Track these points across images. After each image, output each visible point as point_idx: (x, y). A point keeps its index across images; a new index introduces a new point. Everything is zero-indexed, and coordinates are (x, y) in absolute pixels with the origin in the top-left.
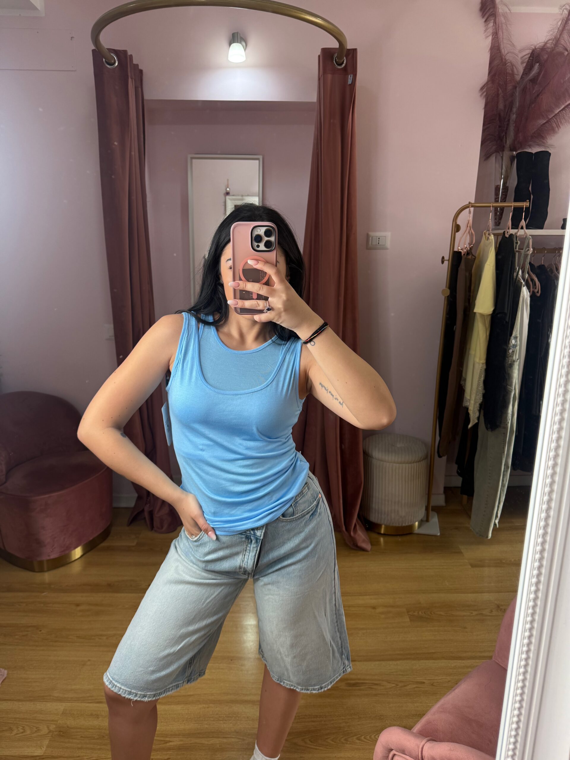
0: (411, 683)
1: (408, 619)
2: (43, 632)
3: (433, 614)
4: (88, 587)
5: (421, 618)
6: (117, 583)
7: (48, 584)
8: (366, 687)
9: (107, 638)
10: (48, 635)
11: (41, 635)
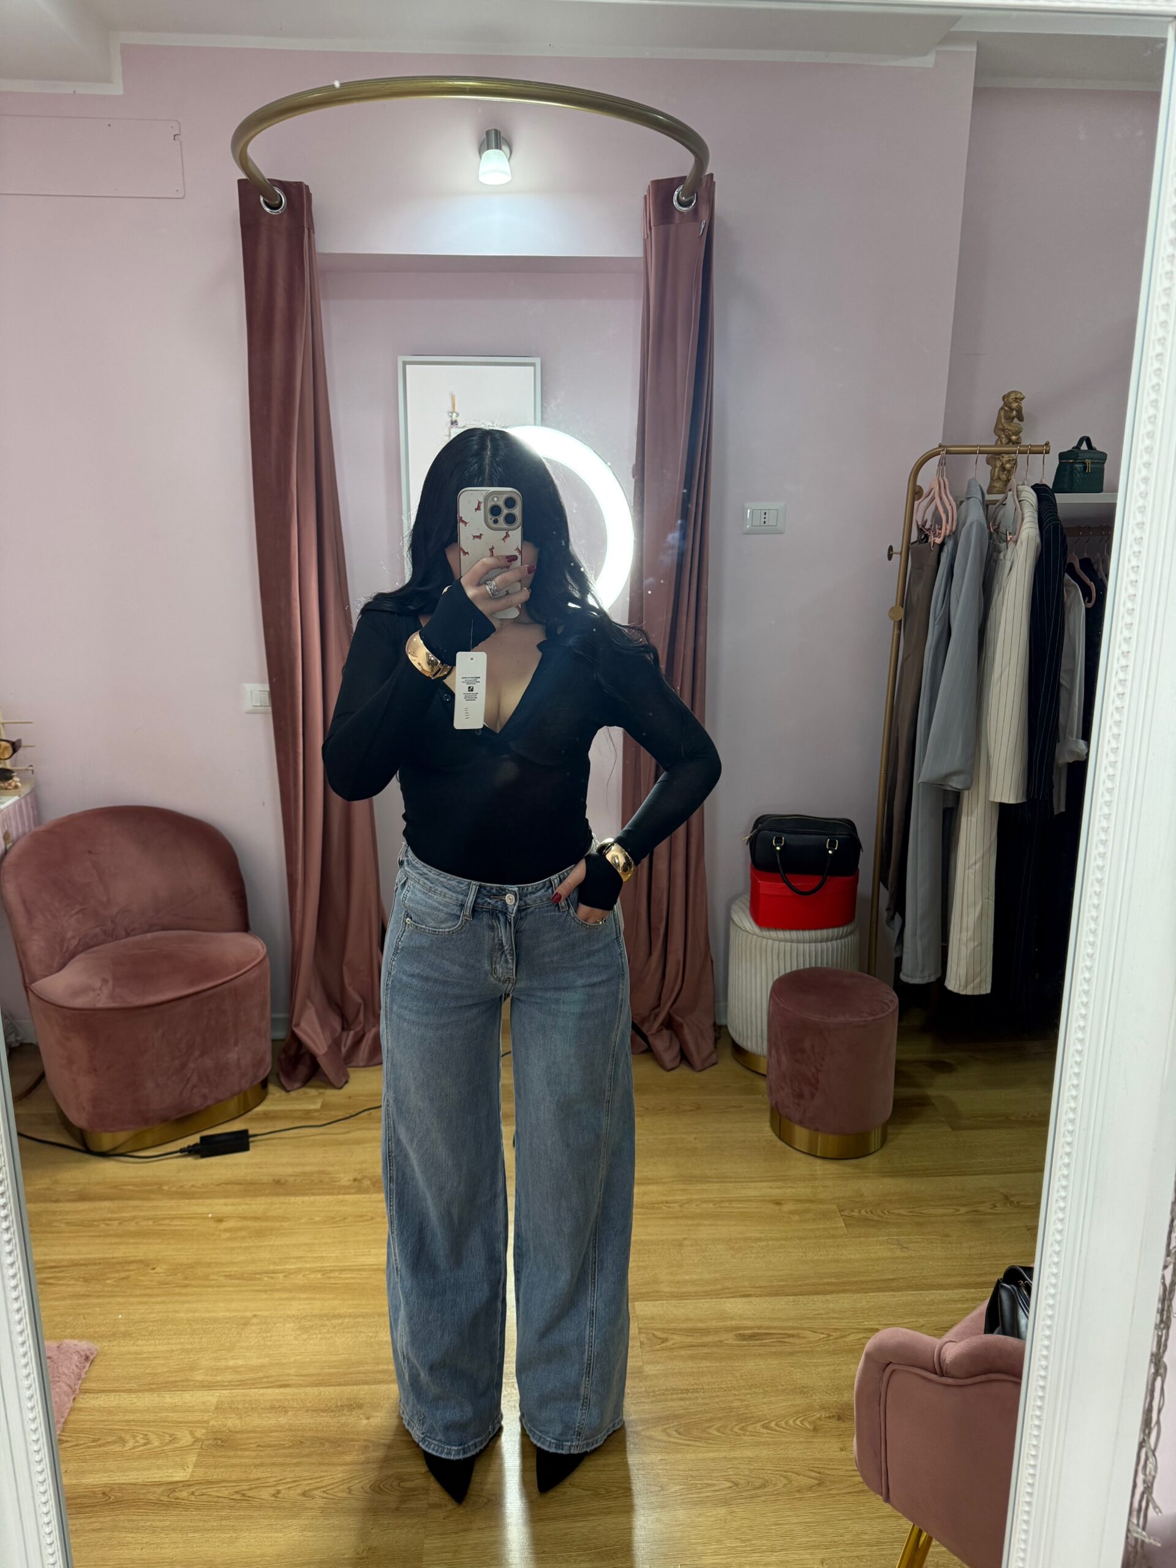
0: (854, 1331)
1: (842, 1222)
2: (158, 1270)
3: (886, 1213)
4: (237, 1188)
5: (865, 1221)
6: (292, 1179)
7: (157, 1184)
8: (772, 1340)
9: (285, 1276)
10: (170, 1275)
11: (156, 1275)
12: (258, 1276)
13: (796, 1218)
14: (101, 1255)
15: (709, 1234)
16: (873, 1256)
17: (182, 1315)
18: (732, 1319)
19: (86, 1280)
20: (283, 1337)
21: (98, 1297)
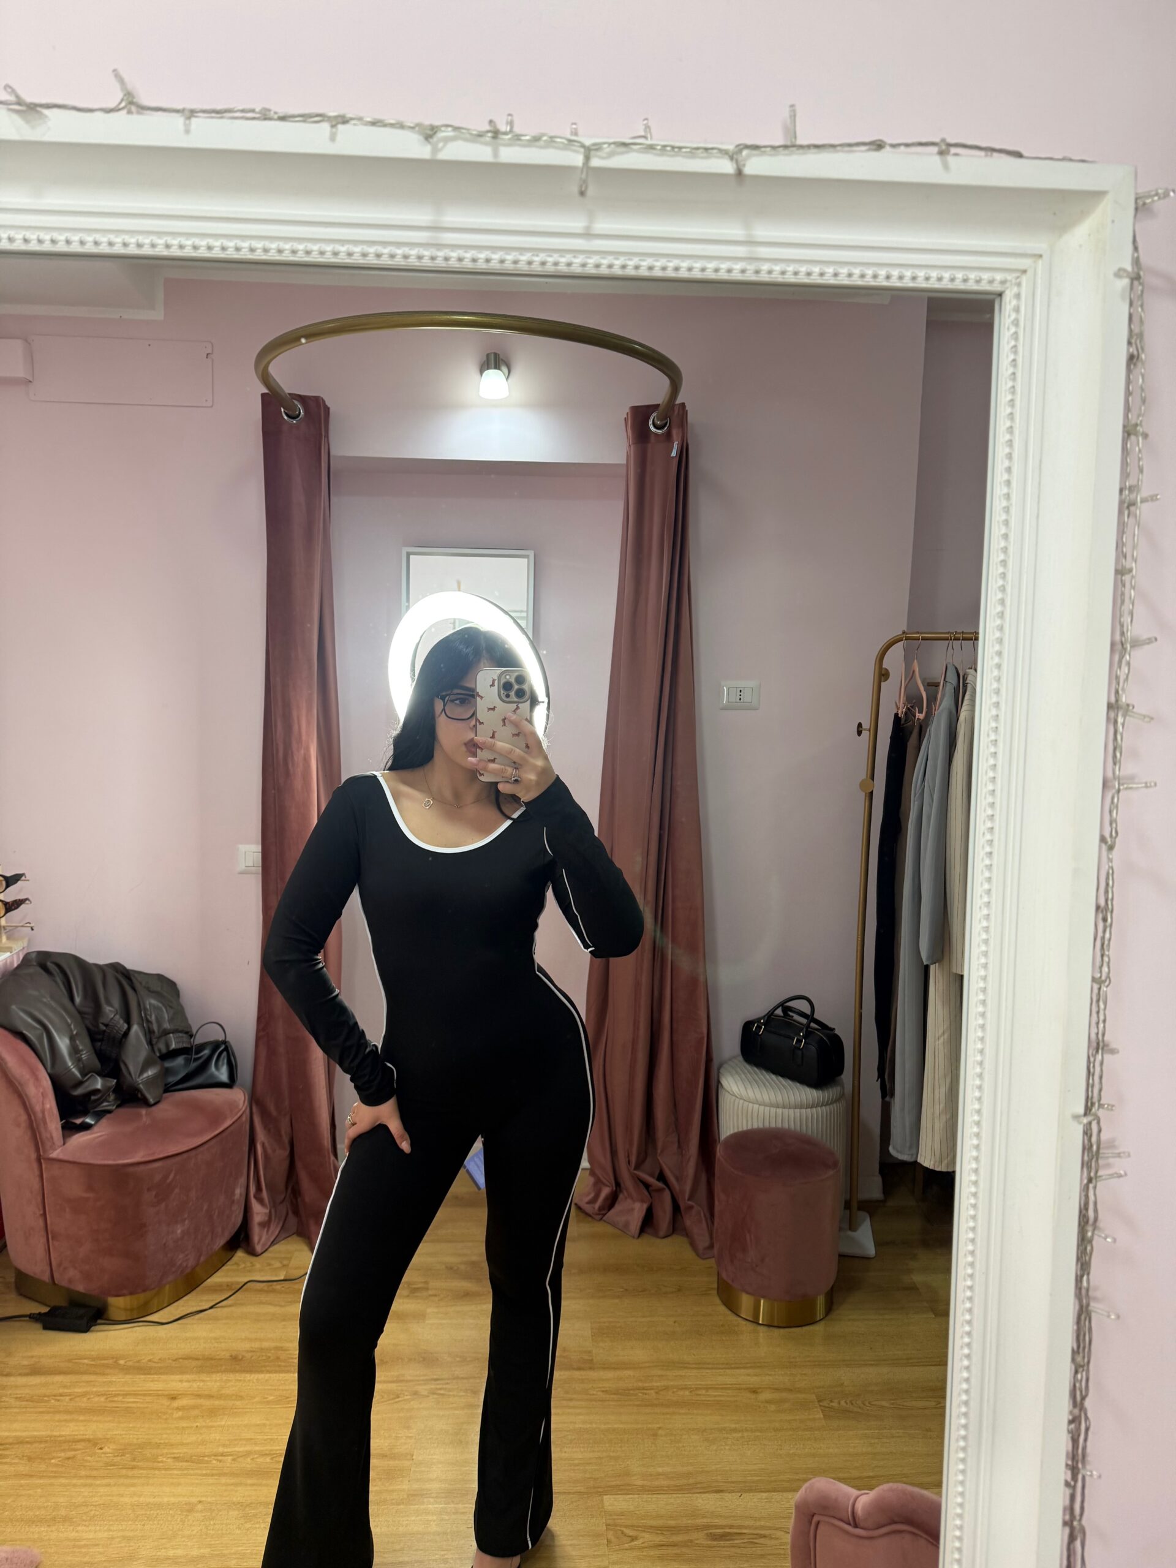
1: (821, 1413)
2: (106, 1449)
3: (867, 1404)
4: (194, 1363)
5: (845, 1413)
6: (248, 1355)
7: (113, 1358)
8: (742, 1541)
9: (234, 1460)
10: (118, 1456)
11: (103, 1455)
12: (206, 1459)
13: (773, 1407)
14: (49, 1433)
15: (684, 1424)
16: (851, 1450)
17: (126, 1500)
18: (704, 1516)
19: (30, 1459)
20: (227, 1525)
21: (41, 1477)
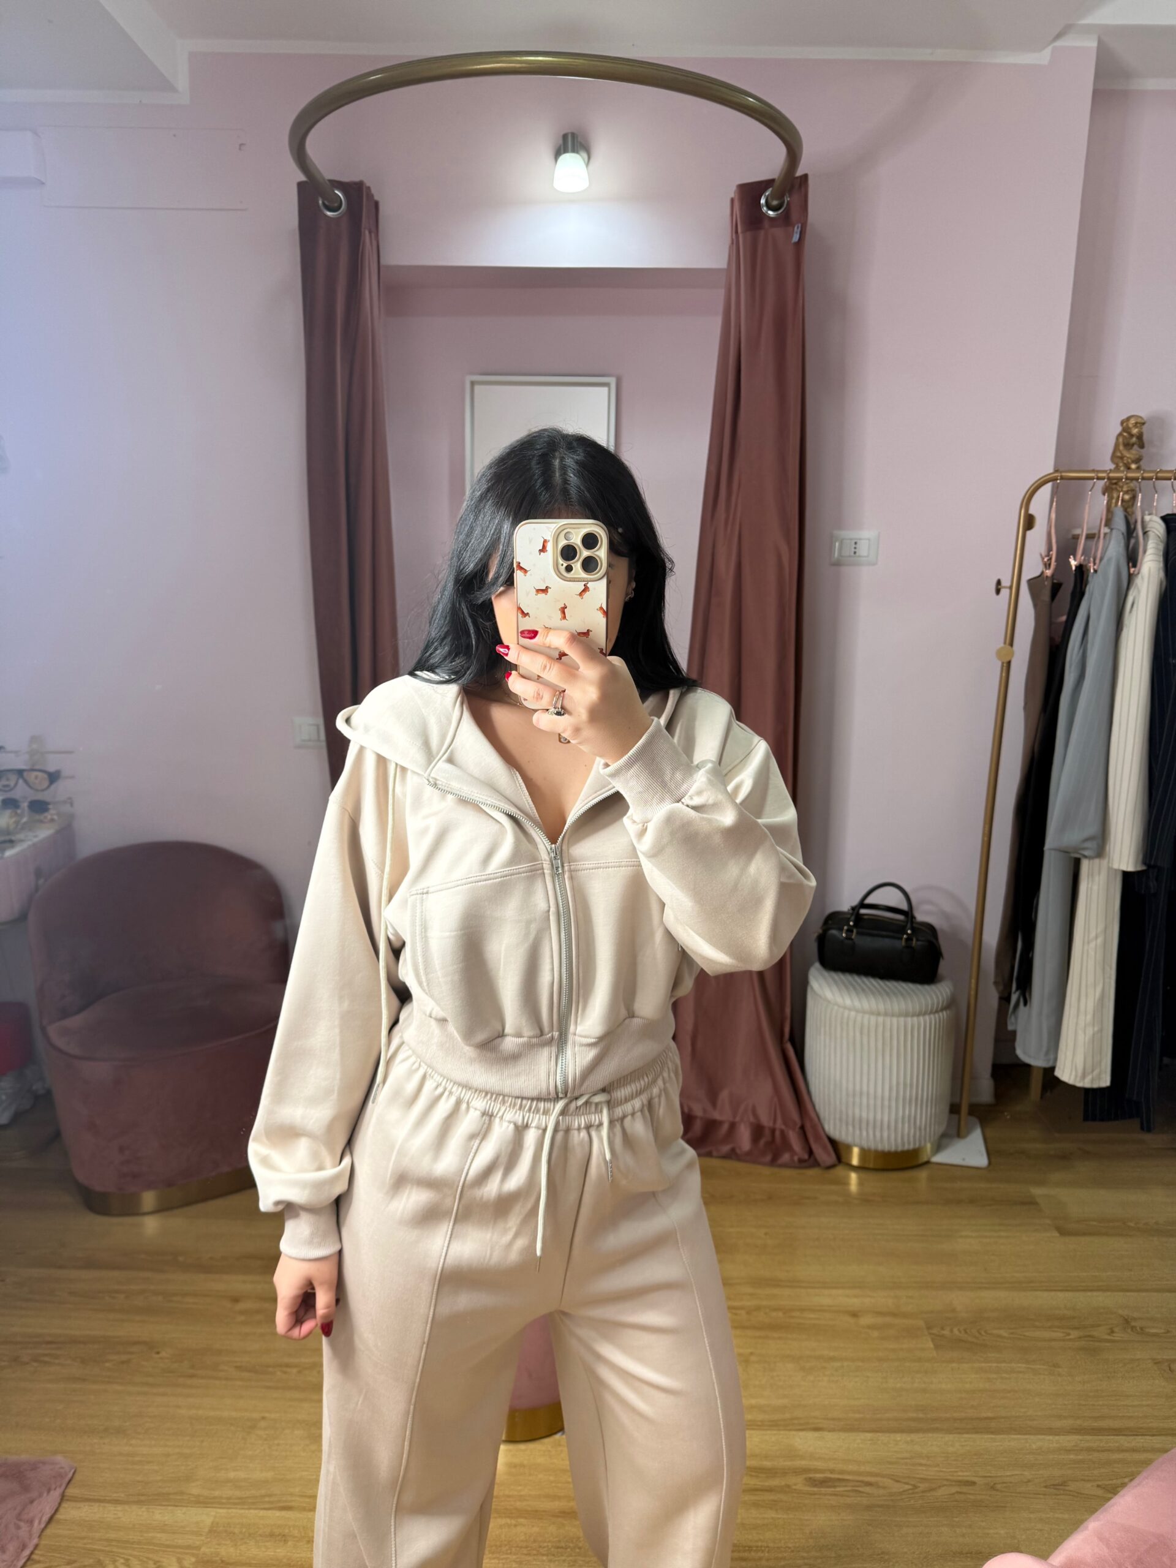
0: (945, 1483)
1: (931, 1342)
2: (163, 1354)
3: (983, 1333)
5: (958, 1343)
7: (172, 1254)
8: (846, 1489)
9: (299, 1372)
10: (176, 1361)
11: (161, 1361)
12: (270, 1369)
13: (876, 1334)
14: (102, 1333)
15: (778, 1350)
16: (967, 1386)
17: (184, 1412)
18: (802, 1457)
19: (83, 1361)
21: (94, 1382)
